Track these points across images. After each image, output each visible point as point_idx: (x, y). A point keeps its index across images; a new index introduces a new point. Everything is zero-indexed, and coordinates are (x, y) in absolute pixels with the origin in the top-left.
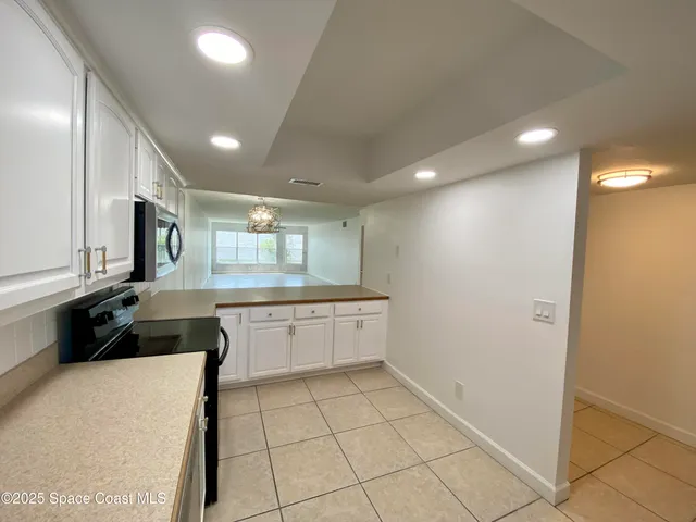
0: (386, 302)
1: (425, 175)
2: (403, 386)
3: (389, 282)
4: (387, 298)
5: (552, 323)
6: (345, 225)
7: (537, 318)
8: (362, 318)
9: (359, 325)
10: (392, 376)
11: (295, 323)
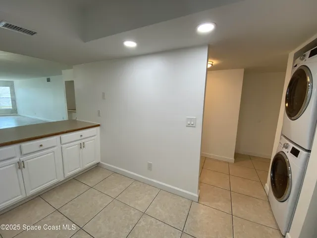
0: (98, 128)
1: (130, 44)
2: (115, 172)
3: (99, 115)
4: (99, 125)
5: (195, 127)
6: (48, 80)
7: (188, 126)
8: (83, 141)
9: (82, 146)
10: (108, 169)
11: (22, 159)
